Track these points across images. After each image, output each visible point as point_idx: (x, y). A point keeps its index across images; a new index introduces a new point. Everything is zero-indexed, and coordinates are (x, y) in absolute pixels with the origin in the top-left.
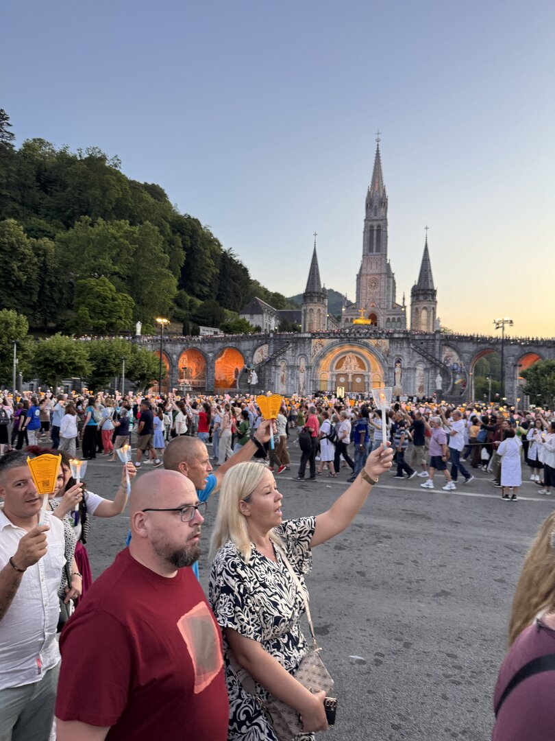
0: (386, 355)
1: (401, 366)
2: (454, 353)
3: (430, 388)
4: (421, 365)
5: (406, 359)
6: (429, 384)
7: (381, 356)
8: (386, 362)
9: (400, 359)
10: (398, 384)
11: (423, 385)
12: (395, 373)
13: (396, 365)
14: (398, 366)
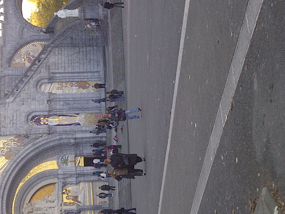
0: (27, 140)
1: (45, 117)
2: (24, 50)
3: (81, 70)
4: (43, 87)
5: (33, 107)
6: (74, 73)
7: (27, 147)
8: (38, 140)
9: (33, 118)
10: (77, 119)
11: (77, 82)
12: (58, 125)
13: (45, 124)
14: (45, 120)
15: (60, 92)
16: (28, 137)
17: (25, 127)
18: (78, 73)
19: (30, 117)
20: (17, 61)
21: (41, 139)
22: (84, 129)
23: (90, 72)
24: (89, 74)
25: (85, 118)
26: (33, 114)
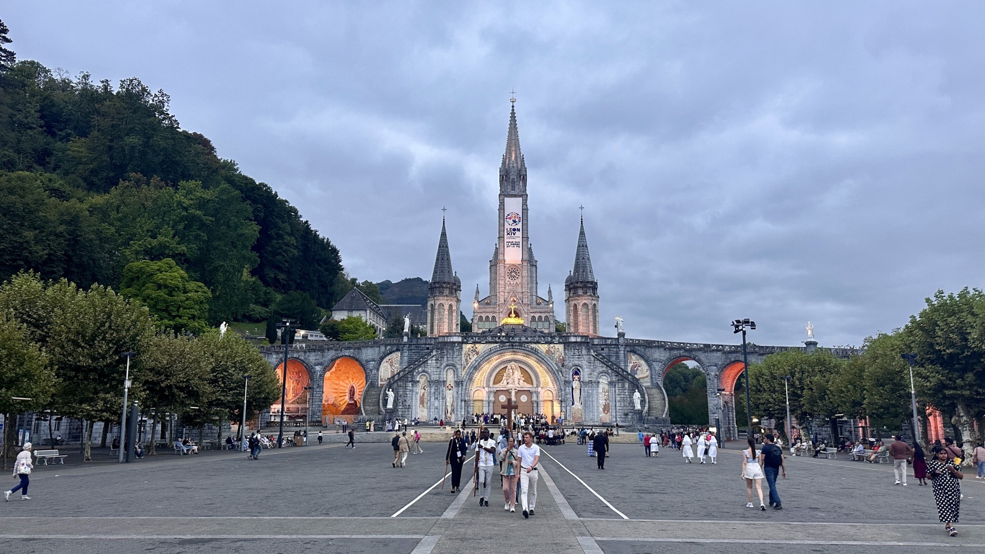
0: (560, 365)
1: (580, 379)
3: (617, 408)
4: (605, 377)
5: (586, 370)
6: (615, 402)
7: (555, 365)
8: (560, 373)
9: (579, 370)
10: (577, 403)
11: (609, 404)
12: (573, 389)
13: (574, 378)
14: (577, 379)
15: (600, 390)
16: (563, 366)
17: (570, 364)
18: (616, 405)
19: (579, 368)
20: (633, 357)
21: (561, 375)
22: (568, 408)
23: (616, 415)
24: (614, 414)
25: (579, 409)
26: (581, 370)
